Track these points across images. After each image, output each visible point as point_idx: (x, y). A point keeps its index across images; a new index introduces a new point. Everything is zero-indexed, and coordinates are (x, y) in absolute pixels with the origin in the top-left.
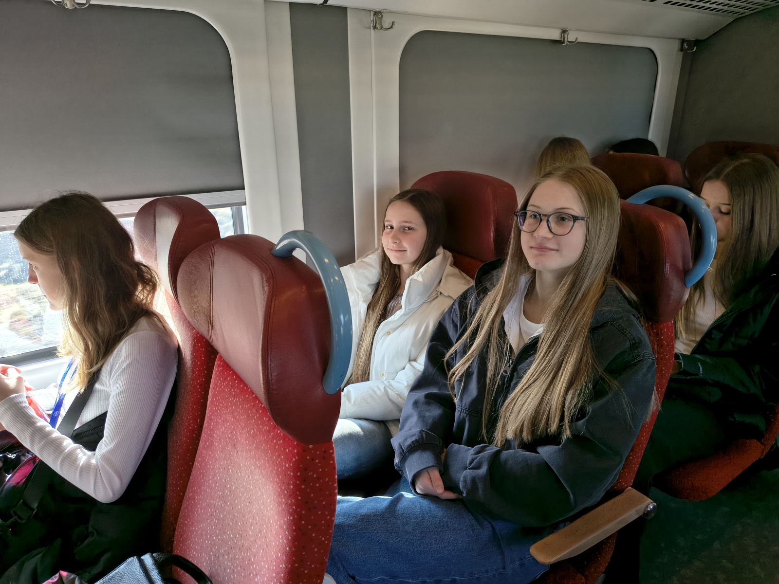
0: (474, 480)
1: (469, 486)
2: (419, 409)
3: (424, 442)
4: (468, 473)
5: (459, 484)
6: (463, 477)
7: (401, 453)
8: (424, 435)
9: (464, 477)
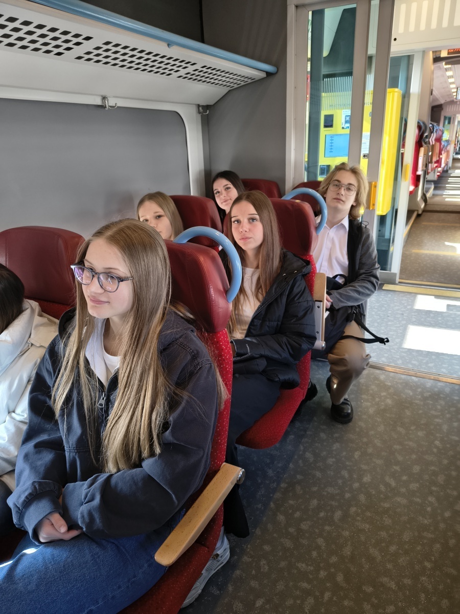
0: (90, 514)
1: (87, 520)
2: (30, 461)
3: (38, 492)
4: (84, 509)
5: (78, 521)
6: (80, 512)
7: (17, 512)
8: (37, 486)
9: (82, 513)
